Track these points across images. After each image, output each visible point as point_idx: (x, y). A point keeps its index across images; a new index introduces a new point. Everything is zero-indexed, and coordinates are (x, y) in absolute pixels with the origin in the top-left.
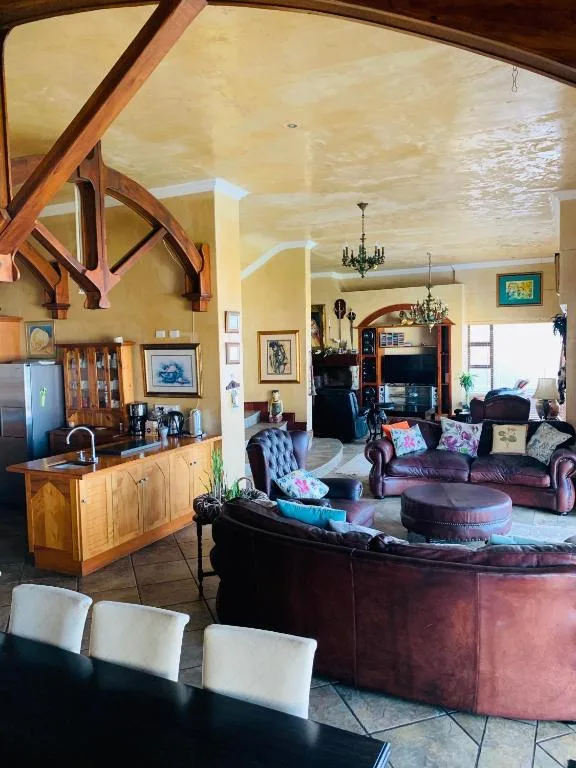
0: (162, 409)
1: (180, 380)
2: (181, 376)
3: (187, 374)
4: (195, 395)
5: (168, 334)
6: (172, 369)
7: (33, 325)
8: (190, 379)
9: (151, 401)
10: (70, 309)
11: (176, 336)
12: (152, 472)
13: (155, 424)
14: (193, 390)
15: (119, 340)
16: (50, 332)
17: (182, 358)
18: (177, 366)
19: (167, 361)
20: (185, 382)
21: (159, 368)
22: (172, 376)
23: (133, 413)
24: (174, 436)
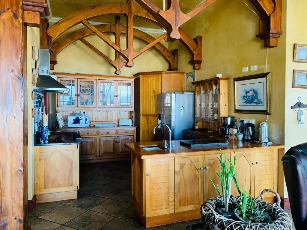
0: (242, 121)
1: (256, 101)
2: (256, 98)
3: (261, 97)
4: (265, 112)
5: (250, 69)
6: (251, 93)
7: (188, 75)
8: (262, 100)
9: (237, 115)
10: (202, 63)
11: (255, 69)
12: (213, 163)
13: (235, 131)
14: (264, 108)
15: (219, 75)
16: (193, 77)
17: (258, 85)
18: (254, 91)
19: (248, 88)
20: (259, 102)
21: (243, 94)
22: (251, 98)
23: (224, 122)
24: (247, 140)
